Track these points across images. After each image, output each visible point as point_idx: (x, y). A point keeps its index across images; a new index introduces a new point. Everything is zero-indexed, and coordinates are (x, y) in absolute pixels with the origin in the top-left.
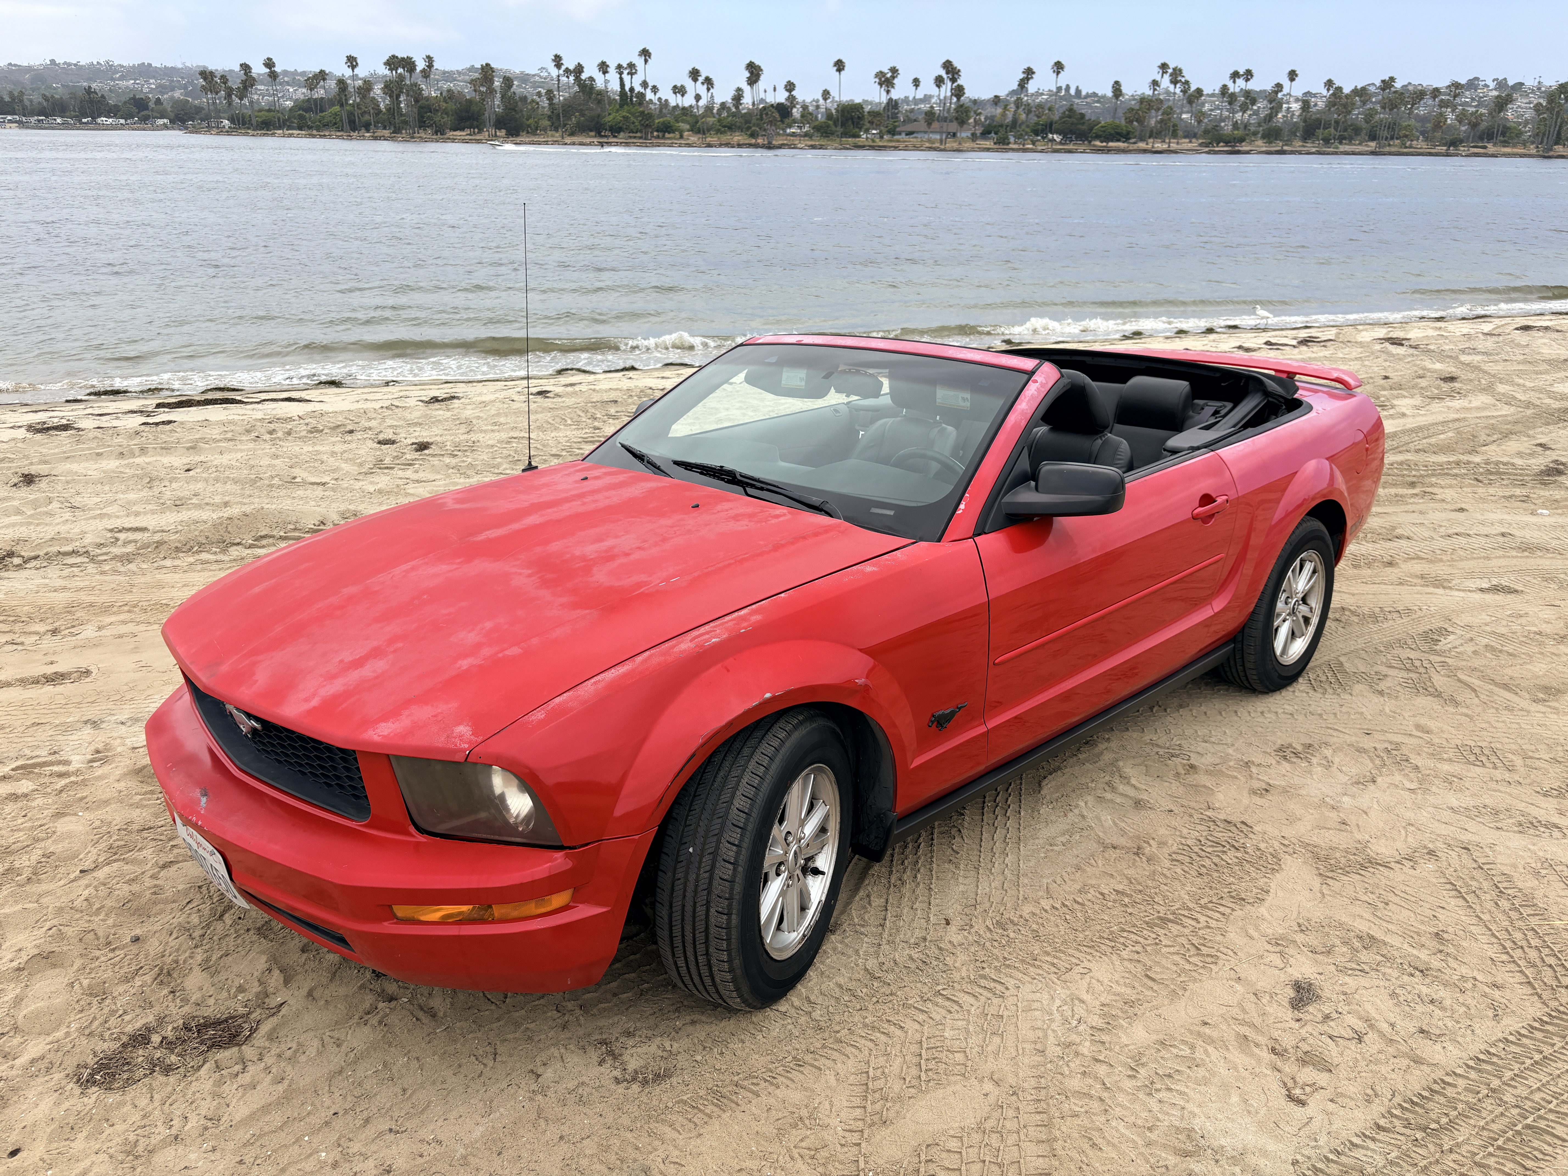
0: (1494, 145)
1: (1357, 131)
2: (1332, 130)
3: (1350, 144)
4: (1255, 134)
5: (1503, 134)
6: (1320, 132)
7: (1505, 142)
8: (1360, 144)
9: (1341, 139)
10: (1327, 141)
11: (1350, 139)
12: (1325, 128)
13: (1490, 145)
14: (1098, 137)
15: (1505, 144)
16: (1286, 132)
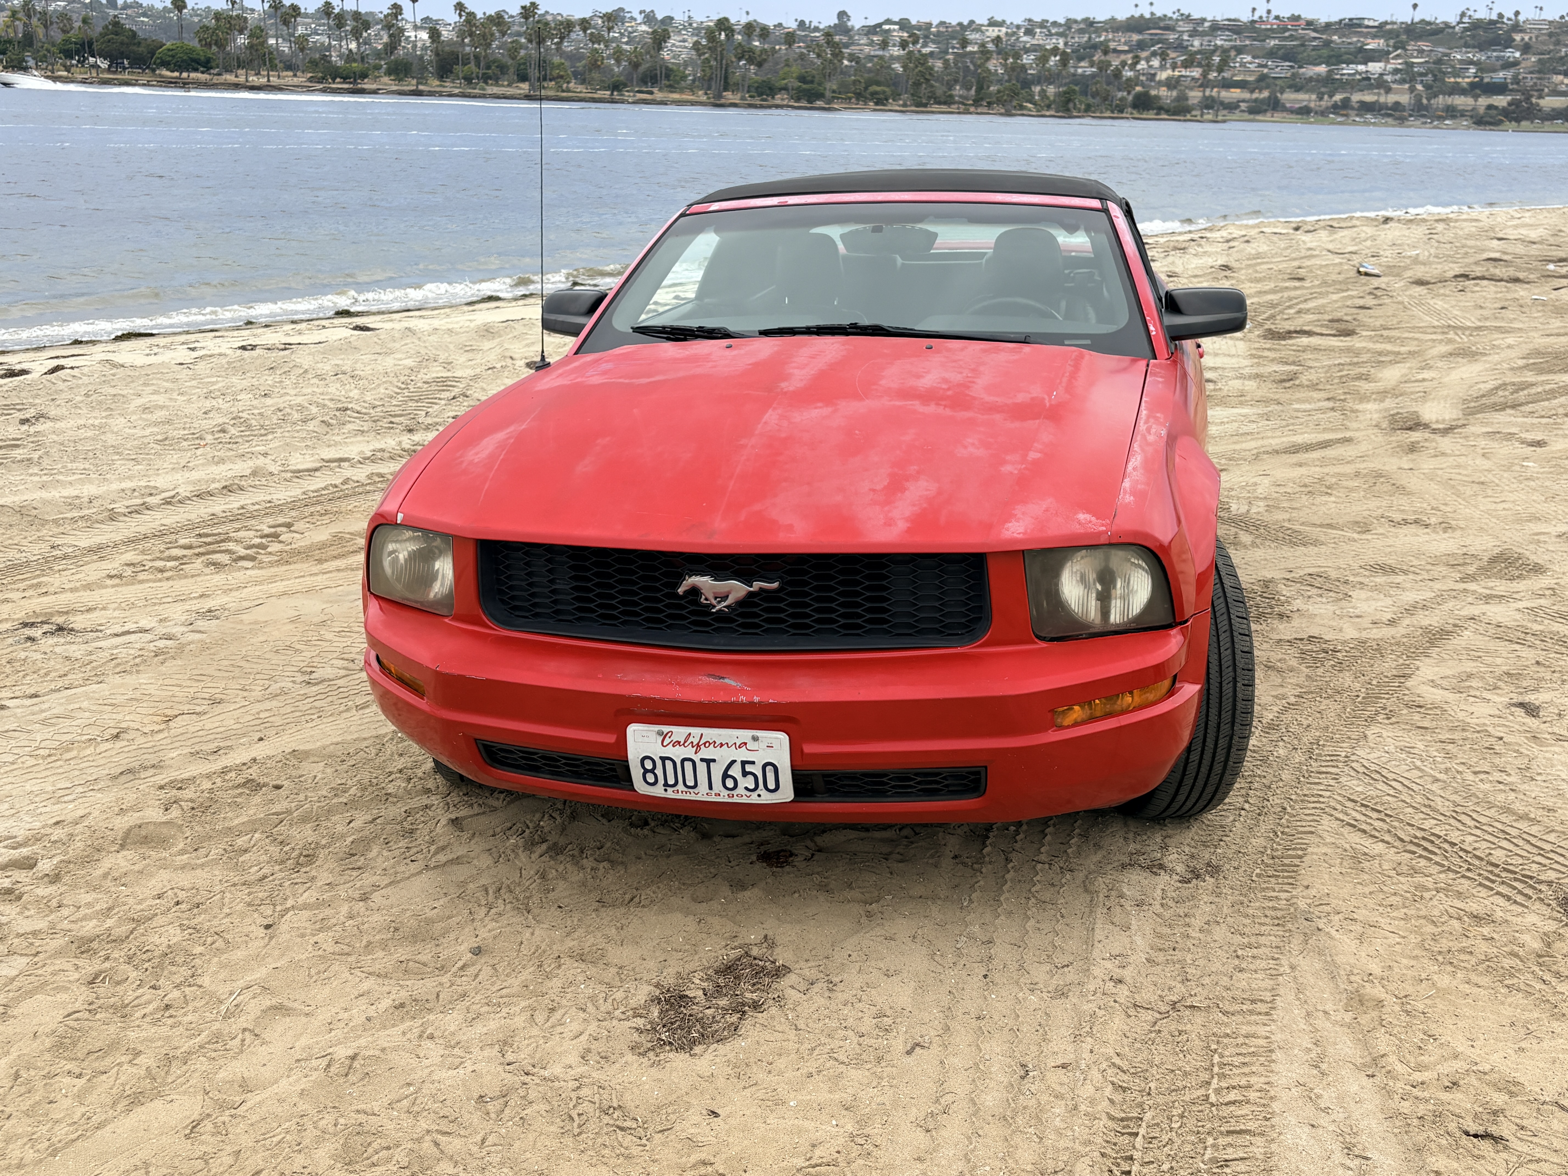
0: (661, 90)
1: (503, 68)
2: (472, 66)
3: (497, 84)
4: (378, 68)
5: (668, 77)
6: (458, 68)
7: (670, 86)
8: (509, 85)
9: (486, 79)
10: (468, 80)
11: (497, 80)
12: (464, 64)
13: (655, 90)
14: (165, 64)
15: (672, 88)
16: (415, 67)
